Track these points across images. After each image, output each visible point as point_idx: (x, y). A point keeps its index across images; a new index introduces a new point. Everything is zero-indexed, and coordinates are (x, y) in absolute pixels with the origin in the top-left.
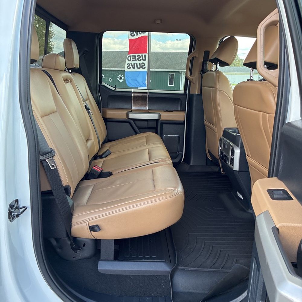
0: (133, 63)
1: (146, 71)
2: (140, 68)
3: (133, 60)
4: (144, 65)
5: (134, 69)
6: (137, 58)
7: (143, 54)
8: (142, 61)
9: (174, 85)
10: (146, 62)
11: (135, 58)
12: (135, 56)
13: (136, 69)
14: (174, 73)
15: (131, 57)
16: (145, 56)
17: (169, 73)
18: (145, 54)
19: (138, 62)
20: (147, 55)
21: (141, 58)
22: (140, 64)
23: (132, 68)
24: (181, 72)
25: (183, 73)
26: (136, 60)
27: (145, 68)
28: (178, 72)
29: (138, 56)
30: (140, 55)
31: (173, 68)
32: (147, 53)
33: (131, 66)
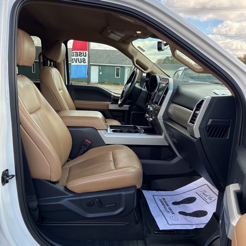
0: (75, 58)
1: (87, 65)
2: (81, 62)
3: (75, 56)
4: (85, 60)
5: (76, 63)
6: (78, 54)
7: (84, 52)
8: (83, 57)
9: (119, 77)
10: (86, 58)
11: (77, 54)
12: (77, 53)
13: (78, 64)
14: (120, 68)
15: (74, 53)
16: (86, 53)
17: (116, 67)
18: (86, 51)
19: (79, 57)
20: (87, 52)
21: (82, 55)
22: (81, 59)
23: (75, 62)
24: (125, 67)
25: (127, 68)
26: (77, 56)
27: (85, 62)
28: (123, 66)
29: (79, 53)
30: (82, 52)
31: (119, 64)
32: (87, 51)
33: (74, 61)
